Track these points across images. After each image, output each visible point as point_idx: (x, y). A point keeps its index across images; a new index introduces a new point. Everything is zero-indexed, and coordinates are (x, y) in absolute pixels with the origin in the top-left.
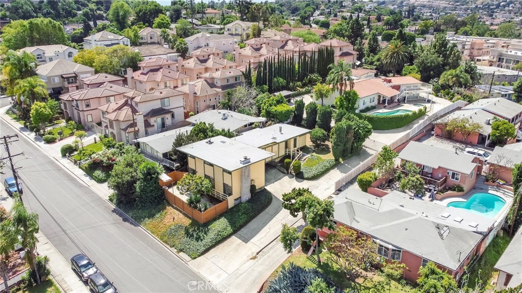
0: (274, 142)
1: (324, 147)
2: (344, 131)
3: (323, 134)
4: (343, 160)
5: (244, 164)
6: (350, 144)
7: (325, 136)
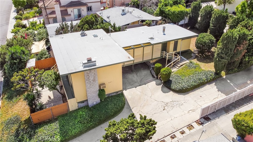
0: (149, 43)
1: (210, 54)
2: (234, 41)
3: (210, 40)
4: (226, 75)
5: (85, 67)
6: (240, 57)
7: (212, 42)
